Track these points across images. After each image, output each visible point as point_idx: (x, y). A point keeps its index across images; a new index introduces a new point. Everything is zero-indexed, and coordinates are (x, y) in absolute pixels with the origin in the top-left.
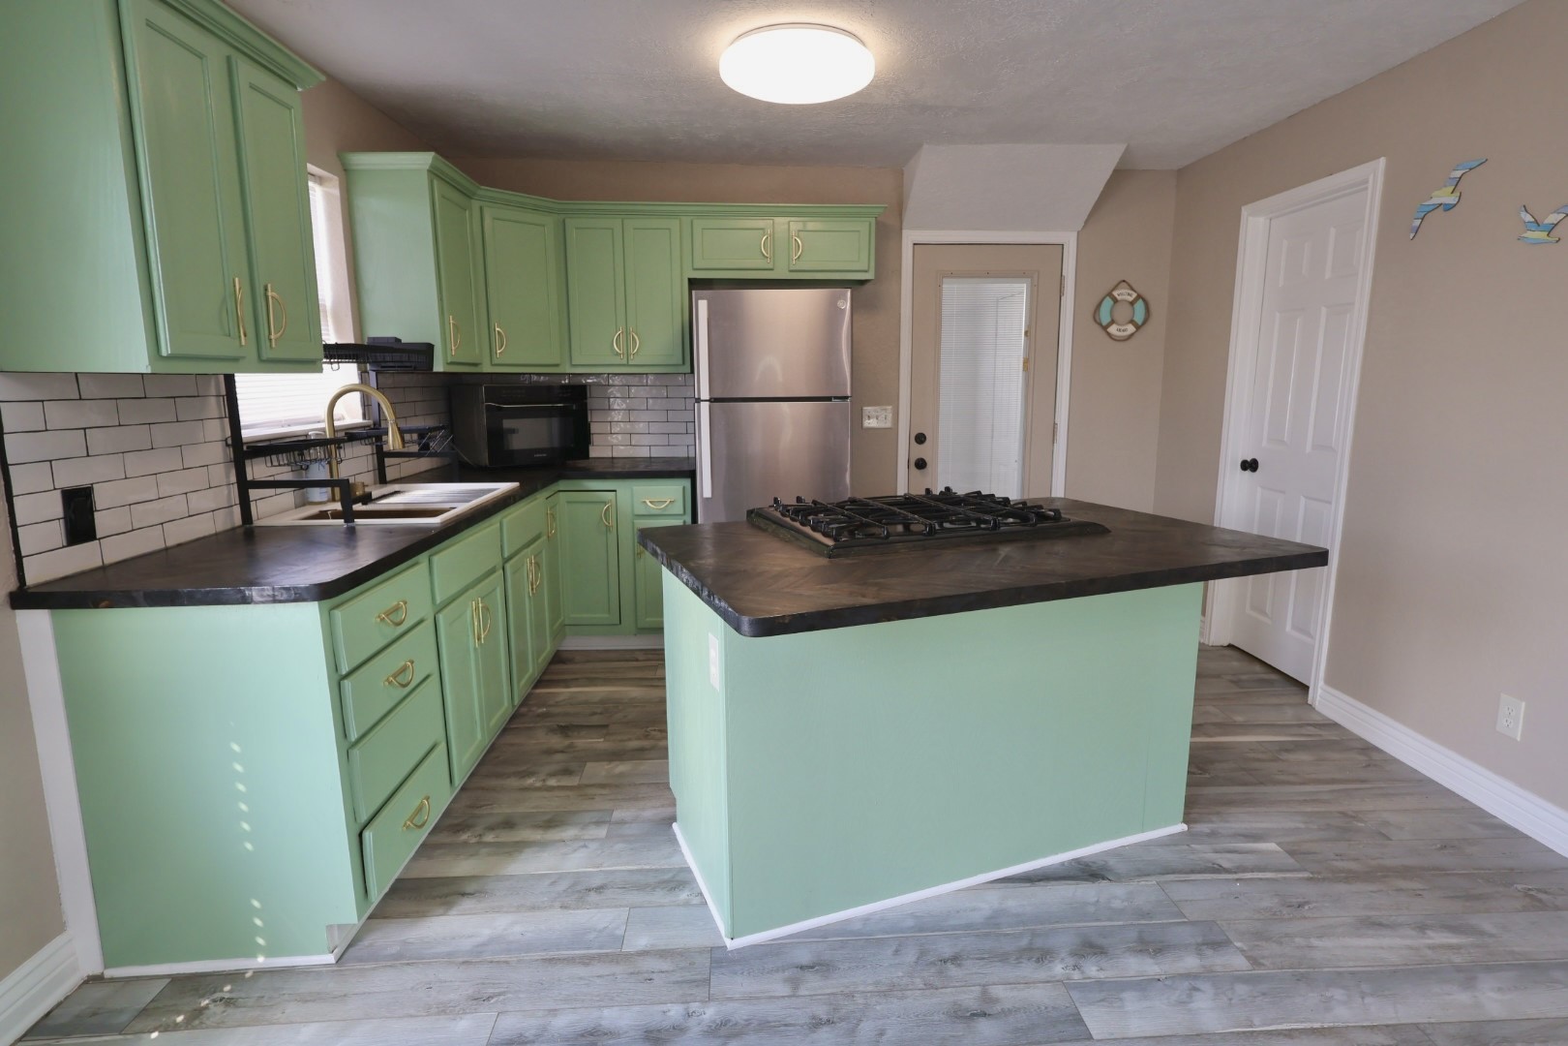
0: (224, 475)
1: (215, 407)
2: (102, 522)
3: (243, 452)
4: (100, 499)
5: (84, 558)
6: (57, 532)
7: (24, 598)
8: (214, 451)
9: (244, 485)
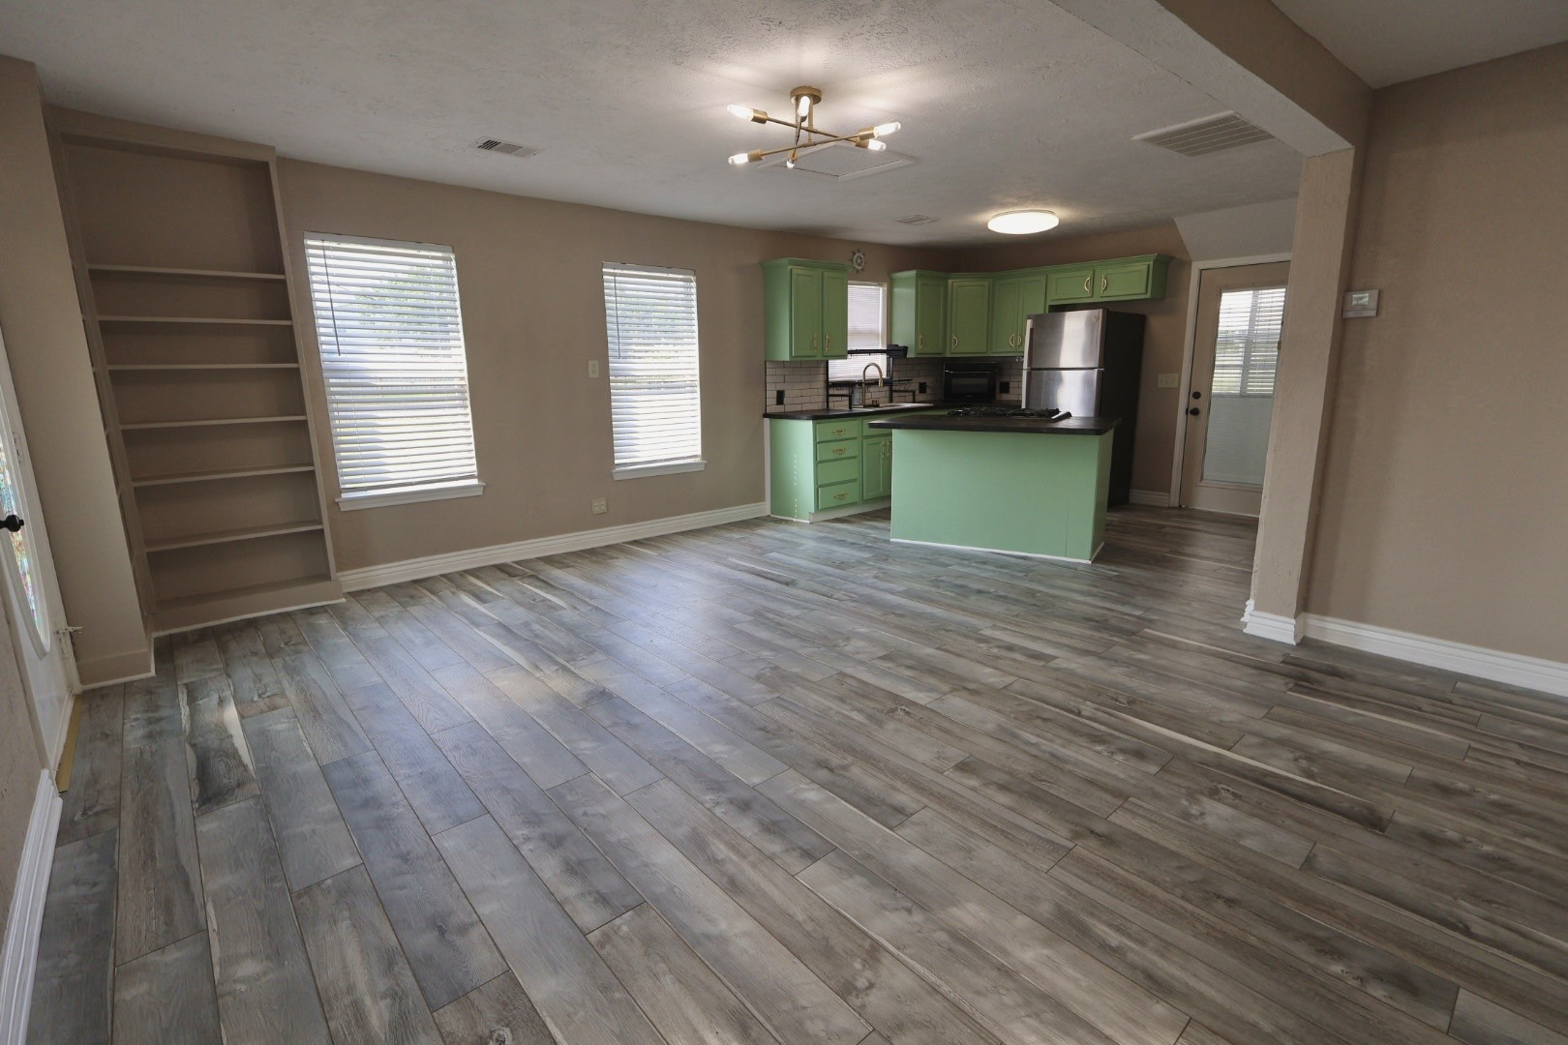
0: (822, 391)
1: (822, 370)
2: (786, 400)
3: (830, 385)
4: (786, 394)
5: (780, 409)
6: (775, 401)
7: (766, 415)
8: (821, 384)
9: (828, 396)
